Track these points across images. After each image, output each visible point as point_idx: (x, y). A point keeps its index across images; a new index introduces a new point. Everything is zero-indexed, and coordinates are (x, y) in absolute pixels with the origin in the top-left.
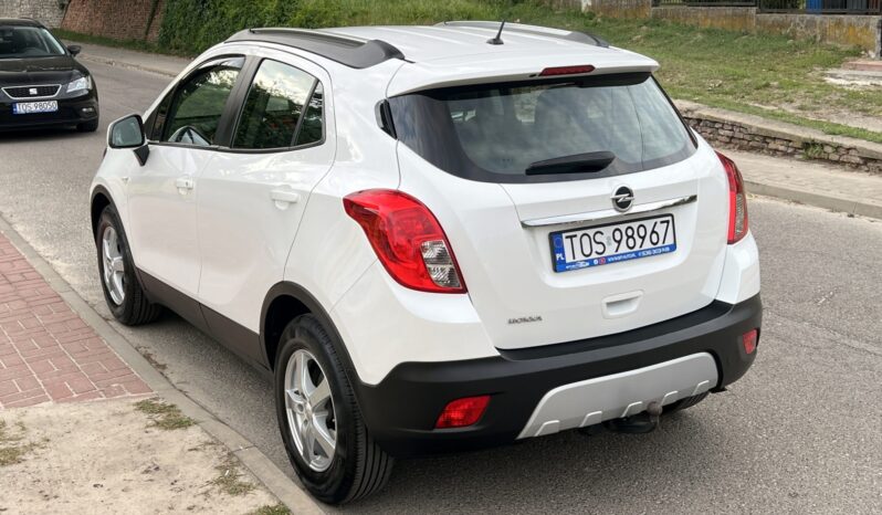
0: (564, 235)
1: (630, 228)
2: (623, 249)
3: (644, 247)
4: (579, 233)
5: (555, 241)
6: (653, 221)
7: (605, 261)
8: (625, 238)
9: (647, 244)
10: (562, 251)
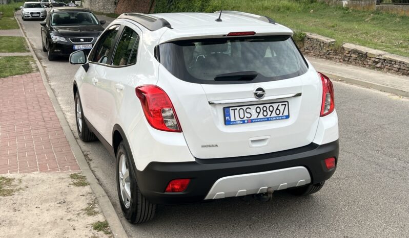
0: (231, 109)
1: (265, 106)
2: (261, 116)
3: (272, 116)
4: (238, 108)
5: (226, 110)
6: (278, 104)
7: (251, 121)
8: (262, 111)
9: (274, 115)
10: (229, 116)
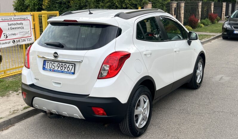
1: (62, 64)
7: (54, 71)
9: (66, 70)
